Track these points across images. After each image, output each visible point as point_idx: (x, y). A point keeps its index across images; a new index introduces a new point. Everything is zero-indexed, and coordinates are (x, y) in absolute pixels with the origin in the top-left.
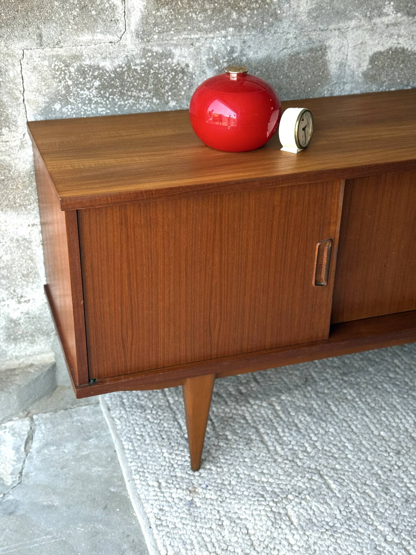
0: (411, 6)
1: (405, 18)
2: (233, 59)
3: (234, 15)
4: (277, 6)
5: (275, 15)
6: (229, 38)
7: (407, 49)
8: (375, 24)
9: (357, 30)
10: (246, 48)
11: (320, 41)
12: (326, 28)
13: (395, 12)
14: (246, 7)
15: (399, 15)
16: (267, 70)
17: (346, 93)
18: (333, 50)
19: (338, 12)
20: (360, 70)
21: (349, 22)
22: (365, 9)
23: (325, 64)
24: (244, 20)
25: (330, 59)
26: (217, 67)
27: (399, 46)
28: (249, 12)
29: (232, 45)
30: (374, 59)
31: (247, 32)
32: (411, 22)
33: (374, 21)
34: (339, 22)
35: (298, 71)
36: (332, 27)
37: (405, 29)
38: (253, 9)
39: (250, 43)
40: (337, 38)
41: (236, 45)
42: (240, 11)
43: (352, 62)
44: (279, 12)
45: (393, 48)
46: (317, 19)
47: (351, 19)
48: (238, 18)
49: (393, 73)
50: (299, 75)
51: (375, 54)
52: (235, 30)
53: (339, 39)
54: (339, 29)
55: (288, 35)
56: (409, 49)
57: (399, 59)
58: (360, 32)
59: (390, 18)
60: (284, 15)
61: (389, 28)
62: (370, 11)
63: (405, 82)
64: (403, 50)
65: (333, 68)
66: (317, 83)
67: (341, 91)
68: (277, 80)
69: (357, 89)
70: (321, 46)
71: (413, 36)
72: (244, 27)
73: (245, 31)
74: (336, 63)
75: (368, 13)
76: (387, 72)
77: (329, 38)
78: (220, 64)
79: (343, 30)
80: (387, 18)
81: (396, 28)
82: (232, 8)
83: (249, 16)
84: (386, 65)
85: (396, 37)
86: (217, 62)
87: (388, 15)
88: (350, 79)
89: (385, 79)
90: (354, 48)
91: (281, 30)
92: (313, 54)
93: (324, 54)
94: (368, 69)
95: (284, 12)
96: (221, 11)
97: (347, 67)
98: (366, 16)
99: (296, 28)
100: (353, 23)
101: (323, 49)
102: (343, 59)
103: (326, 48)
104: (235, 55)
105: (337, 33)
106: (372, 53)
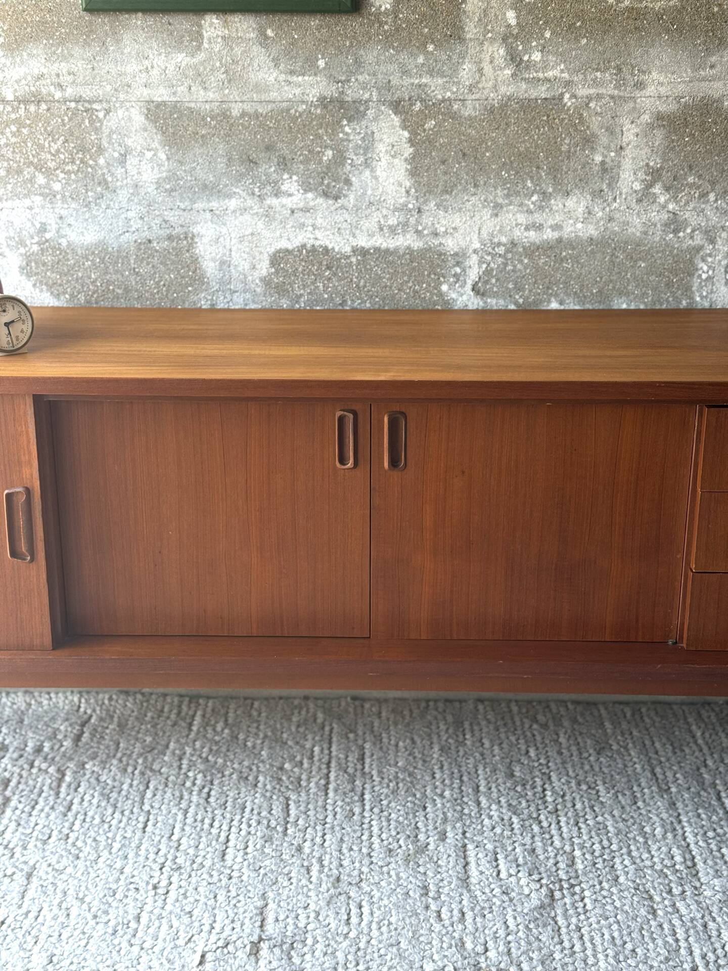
0: (329, 184)
1: (320, 200)
2: (47, 241)
3: (41, 179)
4: (105, 171)
5: (104, 183)
6: (36, 210)
7: (333, 249)
8: (270, 207)
9: (241, 214)
10: (64, 226)
11: (182, 226)
12: (189, 208)
13: (301, 191)
14: (57, 169)
15: (310, 195)
16: (103, 261)
17: (237, 307)
18: (205, 240)
19: (205, 186)
20: (256, 274)
21: (227, 201)
22: (250, 184)
23: (195, 260)
24: (57, 187)
25: (202, 253)
26: (22, 250)
27: (317, 243)
28: (62, 175)
29: (44, 221)
30: (276, 259)
31: (63, 203)
32: (333, 208)
33: (268, 201)
34: (209, 201)
35: (153, 266)
36: (199, 205)
37: (325, 217)
38: (68, 173)
39: (71, 220)
40: (210, 223)
41: (49, 222)
42: (49, 173)
43: (241, 263)
44: (110, 179)
45: (309, 246)
46: (173, 194)
47: (230, 196)
48: (48, 184)
49: (313, 283)
50: (155, 273)
51: (279, 251)
52: (45, 200)
53: (214, 226)
54: (212, 210)
55: (129, 213)
56: (336, 250)
57: (321, 264)
58: (247, 217)
59: (295, 199)
60: (119, 184)
61: (296, 215)
62: (259, 187)
63: (338, 300)
64: (326, 250)
65: (210, 268)
66: (187, 288)
67: (228, 302)
68: (119, 276)
69: (254, 302)
70: (186, 233)
71: (339, 229)
72: (59, 197)
73: (60, 202)
74: (214, 260)
75: (257, 190)
76: (302, 281)
77: (196, 223)
78: (26, 246)
79: (217, 212)
80: (290, 199)
81: (308, 214)
82: (36, 168)
83: (64, 181)
84: (300, 269)
85: (310, 228)
86: (22, 243)
87: (290, 195)
88: (240, 286)
89: (302, 291)
90: (241, 239)
91: (117, 205)
92: (174, 244)
93: (191, 245)
94: (270, 275)
95: (117, 180)
96: (19, 172)
97: (232, 268)
98: (253, 194)
99: (139, 204)
100: (233, 203)
101: (190, 239)
102: (224, 255)
103: (193, 236)
104: (48, 236)
105: (208, 215)
106: (273, 250)
